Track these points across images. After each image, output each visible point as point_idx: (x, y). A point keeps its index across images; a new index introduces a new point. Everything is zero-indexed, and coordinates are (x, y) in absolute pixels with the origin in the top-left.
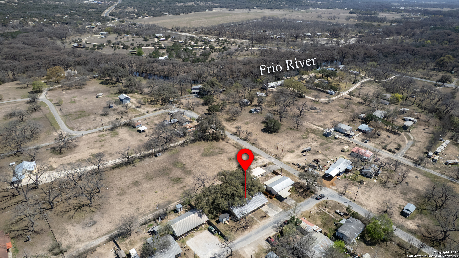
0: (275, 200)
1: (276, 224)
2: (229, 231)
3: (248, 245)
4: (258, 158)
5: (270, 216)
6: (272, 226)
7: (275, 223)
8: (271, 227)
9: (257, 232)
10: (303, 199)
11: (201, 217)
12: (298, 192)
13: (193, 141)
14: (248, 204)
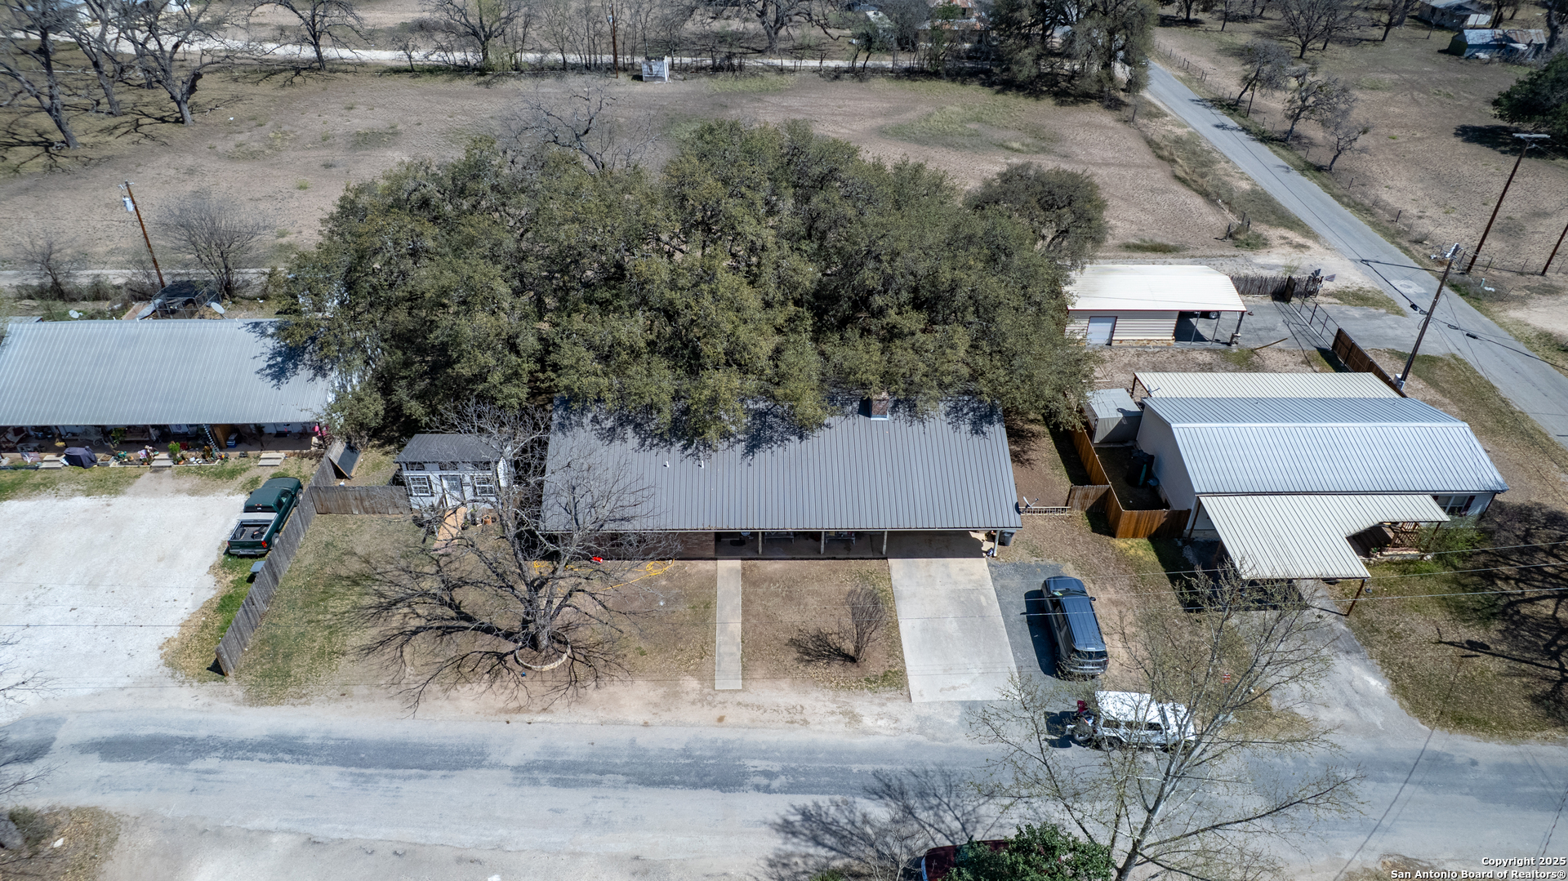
0: (1136, 565)
1: (880, 812)
2: (367, 601)
3: (313, 842)
4: (1276, 242)
5: (914, 682)
6: (805, 800)
7: (886, 790)
8: (782, 806)
9: (572, 767)
10: (1520, 708)
11: (279, 373)
12: (1507, 613)
13: (910, 74)
14: (762, 456)
